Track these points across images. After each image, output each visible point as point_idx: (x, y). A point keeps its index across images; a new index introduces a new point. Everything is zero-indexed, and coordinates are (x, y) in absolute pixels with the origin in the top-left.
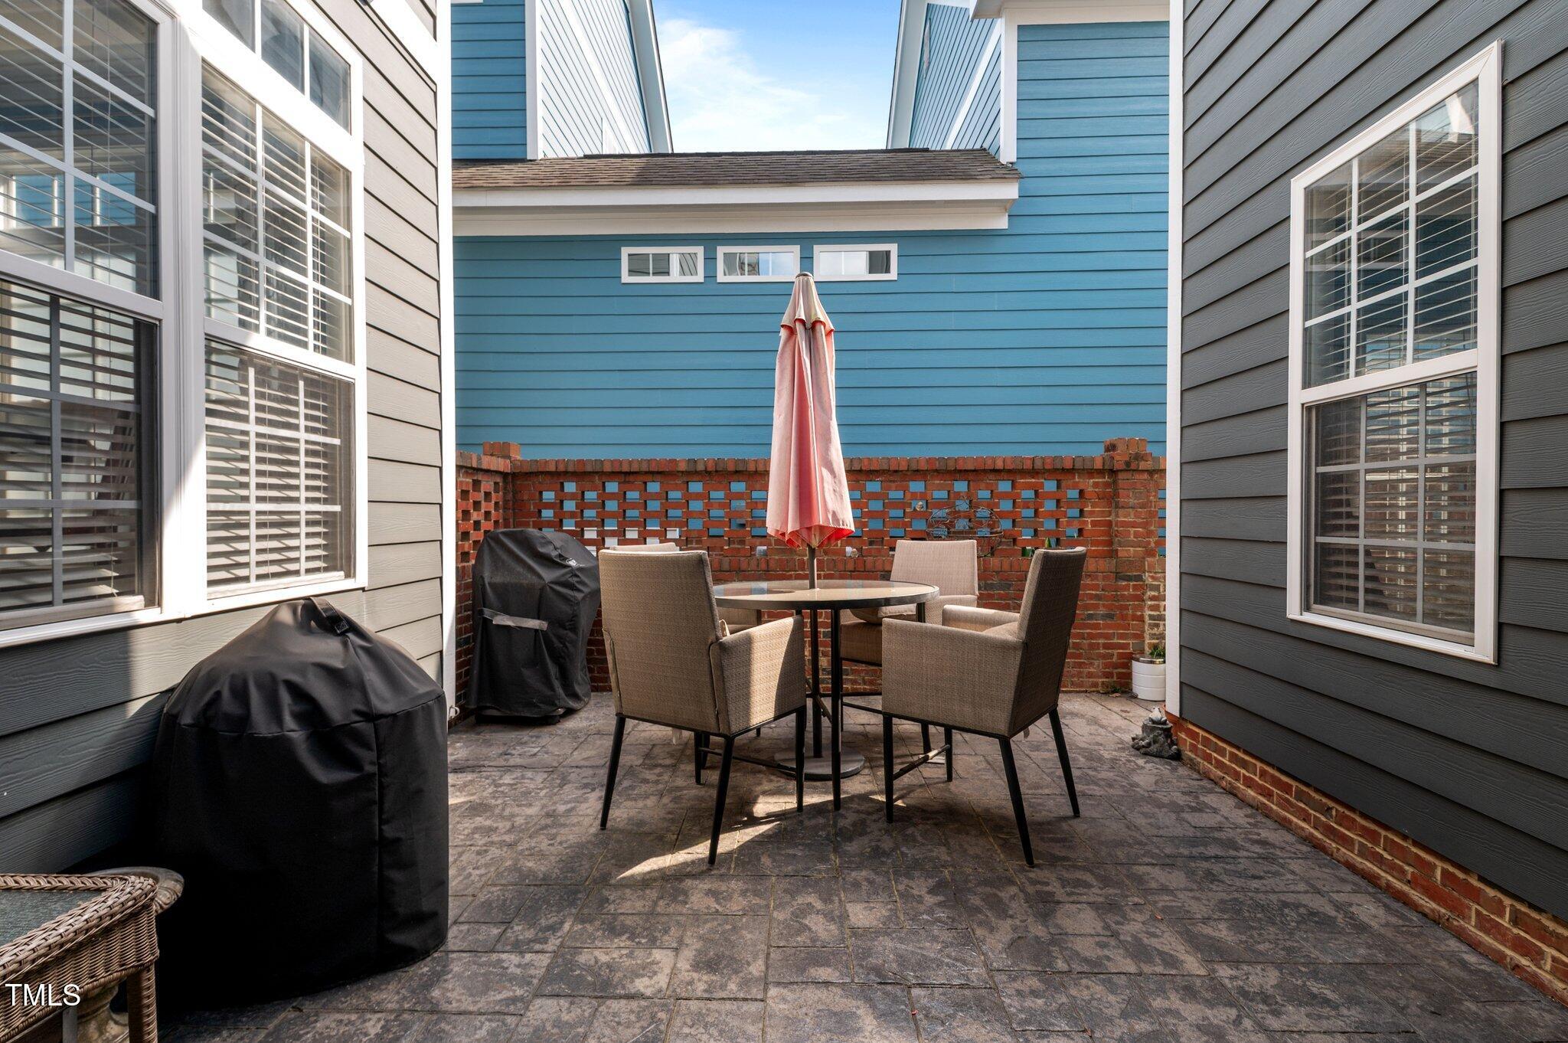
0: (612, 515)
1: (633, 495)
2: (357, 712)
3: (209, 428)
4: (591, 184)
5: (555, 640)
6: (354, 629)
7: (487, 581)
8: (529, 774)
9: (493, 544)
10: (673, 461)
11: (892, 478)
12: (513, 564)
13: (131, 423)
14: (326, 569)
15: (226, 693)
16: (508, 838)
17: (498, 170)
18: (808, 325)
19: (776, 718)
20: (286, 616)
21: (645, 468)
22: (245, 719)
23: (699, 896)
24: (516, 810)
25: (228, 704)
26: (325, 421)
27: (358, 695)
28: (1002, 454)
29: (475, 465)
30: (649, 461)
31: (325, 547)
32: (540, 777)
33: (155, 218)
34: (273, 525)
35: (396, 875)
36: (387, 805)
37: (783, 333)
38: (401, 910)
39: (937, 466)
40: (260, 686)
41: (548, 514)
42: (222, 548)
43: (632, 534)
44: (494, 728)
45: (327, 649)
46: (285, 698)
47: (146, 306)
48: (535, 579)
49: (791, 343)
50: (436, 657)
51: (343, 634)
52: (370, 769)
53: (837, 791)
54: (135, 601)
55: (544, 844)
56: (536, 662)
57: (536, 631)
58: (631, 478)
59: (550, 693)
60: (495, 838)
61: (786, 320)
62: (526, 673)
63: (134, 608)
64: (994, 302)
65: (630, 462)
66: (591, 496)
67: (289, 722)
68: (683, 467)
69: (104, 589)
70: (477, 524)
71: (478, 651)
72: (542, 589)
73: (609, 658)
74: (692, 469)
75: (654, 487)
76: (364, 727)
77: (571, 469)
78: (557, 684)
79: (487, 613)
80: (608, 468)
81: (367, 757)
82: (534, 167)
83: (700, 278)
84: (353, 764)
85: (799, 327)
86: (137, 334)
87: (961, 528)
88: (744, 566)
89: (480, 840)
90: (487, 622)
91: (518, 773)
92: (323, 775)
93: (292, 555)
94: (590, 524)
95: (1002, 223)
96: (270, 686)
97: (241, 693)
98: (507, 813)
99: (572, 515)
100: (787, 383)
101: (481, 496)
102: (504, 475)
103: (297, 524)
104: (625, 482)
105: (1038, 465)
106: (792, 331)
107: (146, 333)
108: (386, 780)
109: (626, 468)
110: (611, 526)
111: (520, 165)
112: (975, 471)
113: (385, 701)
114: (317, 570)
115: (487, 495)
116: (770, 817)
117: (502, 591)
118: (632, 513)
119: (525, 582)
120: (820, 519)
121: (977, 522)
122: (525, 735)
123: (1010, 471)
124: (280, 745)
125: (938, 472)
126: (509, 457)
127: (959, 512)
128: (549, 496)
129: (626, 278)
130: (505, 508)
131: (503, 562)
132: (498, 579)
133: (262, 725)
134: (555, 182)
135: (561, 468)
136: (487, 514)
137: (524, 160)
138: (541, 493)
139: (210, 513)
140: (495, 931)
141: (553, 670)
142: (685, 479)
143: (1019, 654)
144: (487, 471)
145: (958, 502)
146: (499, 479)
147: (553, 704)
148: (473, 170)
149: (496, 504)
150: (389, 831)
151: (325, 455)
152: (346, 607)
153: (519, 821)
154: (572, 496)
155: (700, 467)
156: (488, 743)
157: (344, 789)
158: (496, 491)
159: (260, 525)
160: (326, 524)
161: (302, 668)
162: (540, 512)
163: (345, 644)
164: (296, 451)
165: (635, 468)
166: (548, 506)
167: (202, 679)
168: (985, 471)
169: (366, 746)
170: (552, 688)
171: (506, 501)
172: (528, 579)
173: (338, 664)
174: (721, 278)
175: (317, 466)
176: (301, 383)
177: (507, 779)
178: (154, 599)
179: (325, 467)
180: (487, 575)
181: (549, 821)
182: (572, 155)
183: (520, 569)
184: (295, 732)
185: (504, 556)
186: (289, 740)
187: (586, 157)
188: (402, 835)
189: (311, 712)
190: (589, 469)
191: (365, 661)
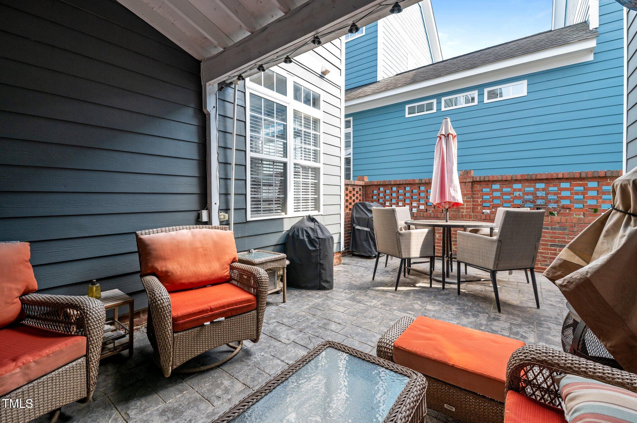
0: (394, 198)
1: (401, 191)
2: (316, 237)
3: (294, 181)
4: (396, 87)
5: (372, 234)
6: (316, 221)
7: (354, 216)
8: (361, 268)
9: (356, 206)
10: (414, 180)
11: (504, 183)
12: (361, 212)
13: (283, 181)
14: (315, 210)
15: (296, 231)
16: (350, 277)
17: (368, 88)
18: (446, 135)
19: (420, 257)
20: (305, 218)
21: (404, 183)
22: (298, 236)
23: (389, 295)
24: (354, 273)
25: (296, 233)
26: (315, 177)
27: (316, 234)
28: (561, 171)
29: (353, 184)
30: (406, 180)
31: (314, 205)
32: (363, 269)
33: (286, 143)
34: (305, 200)
35: (322, 271)
36: (321, 257)
37: (438, 139)
38: (323, 279)
39: (526, 177)
40: (301, 230)
41: (375, 197)
42: (296, 204)
43: (400, 204)
44: (356, 257)
45: (312, 225)
46: (305, 233)
47: (284, 160)
48: (367, 216)
49: (441, 141)
50: (339, 234)
51: (315, 222)
52: (318, 248)
53: (443, 286)
54: (283, 213)
55: (358, 280)
56: (367, 240)
57: (367, 231)
58: (400, 186)
59: (370, 249)
60: (348, 277)
61: (439, 135)
62: (364, 243)
63: (283, 215)
64: (586, 96)
65: (400, 181)
66: (388, 192)
67: (305, 237)
68: (417, 182)
69: (279, 211)
70: (354, 201)
71: (352, 236)
72: (369, 219)
73: (375, 236)
74: (420, 182)
75: (408, 189)
76: (317, 240)
77: (381, 183)
78: (373, 248)
79: (354, 225)
80: (393, 183)
81: (317, 246)
82: (379, 84)
83: (435, 110)
84: (315, 247)
85: (443, 137)
86: (284, 165)
87: (539, 203)
88: (439, 216)
89: (344, 276)
90: (354, 227)
91: (358, 267)
92: (311, 248)
93: (308, 206)
94: (387, 201)
95: (591, 58)
96: (302, 230)
97: (298, 231)
98: (352, 273)
99: (382, 198)
100: (438, 155)
101: (355, 193)
102: (363, 186)
103: (309, 200)
104: (398, 187)
105: (583, 175)
106: (440, 138)
107: (285, 164)
108: (321, 251)
109: (398, 183)
110: (394, 201)
111: (375, 84)
112: (547, 179)
113: (321, 236)
114: (313, 210)
115: (357, 192)
116: (419, 287)
117: (358, 219)
118: (401, 197)
119: (364, 217)
120: (447, 199)
121: (548, 201)
122: (363, 260)
123: (567, 179)
124: (303, 241)
125: (527, 180)
126: (364, 181)
127: (538, 196)
128: (375, 192)
129: (407, 116)
130: (363, 196)
131: (359, 211)
132: (357, 216)
133: (301, 237)
134: (383, 89)
135: (379, 183)
136: (357, 198)
137: (376, 82)
138: (373, 191)
139: (294, 198)
140: (342, 290)
141: (372, 243)
142: (418, 186)
143: (497, 243)
144: (357, 185)
145: (537, 192)
146: (361, 187)
147: (372, 253)
148: (360, 90)
149: (360, 195)
150: (321, 262)
151: (315, 184)
152: (317, 218)
153: (354, 275)
154: (382, 192)
155: (423, 182)
156: (353, 260)
157: (314, 251)
158: (360, 190)
159: (303, 200)
160: (315, 200)
161: (307, 227)
162: (373, 197)
163: (315, 224)
164: (309, 184)
165: (401, 183)
166: (375, 195)
167: (293, 228)
168: (553, 179)
169: (317, 244)
170: (371, 248)
171: (363, 194)
172: (365, 216)
173: (313, 227)
174: (443, 109)
175: (313, 187)
176: (310, 169)
177: (355, 268)
178: (286, 214)
179: (315, 187)
180: (354, 215)
181: (361, 276)
182: (392, 75)
183: (363, 213)
184: (306, 240)
185: (359, 209)
186: (305, 240)
187: (397, 75)
188: (324, 263)
189: (308, 236)
190: (387, 183)
191: (318, 228)
